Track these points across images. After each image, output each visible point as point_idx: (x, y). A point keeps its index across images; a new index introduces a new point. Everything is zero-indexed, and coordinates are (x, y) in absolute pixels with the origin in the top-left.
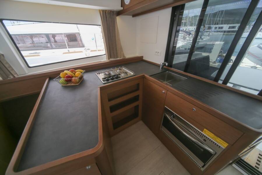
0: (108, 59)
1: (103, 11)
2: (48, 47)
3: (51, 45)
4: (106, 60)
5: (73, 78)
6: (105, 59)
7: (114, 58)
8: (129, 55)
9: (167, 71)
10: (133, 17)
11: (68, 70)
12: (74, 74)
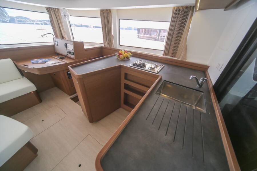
0: (164, 55)
1: (178, 8)
2: (156, 39)
3: (158, 38)
4: (161, 55)
7: (172, 56)
8: (193, 58)
9: (202, 93)
10: (224, 10)
11: (124, 51)
12: (124, 53)
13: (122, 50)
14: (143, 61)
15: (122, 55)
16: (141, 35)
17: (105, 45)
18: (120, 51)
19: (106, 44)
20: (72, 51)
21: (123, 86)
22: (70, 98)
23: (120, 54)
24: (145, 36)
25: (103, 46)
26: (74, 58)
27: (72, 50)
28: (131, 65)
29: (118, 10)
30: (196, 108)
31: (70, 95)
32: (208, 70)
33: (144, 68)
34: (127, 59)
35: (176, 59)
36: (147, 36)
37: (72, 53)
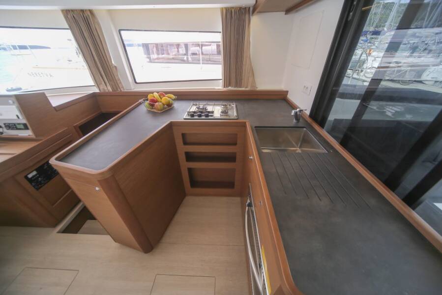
0: (224, 87)
1: (227, 9)
2: (184, 61)
3: (187, 58)
4: (221, 88)
5: (157, 103)
6: (219, 87)
7: (236, 86)
8: (264, 84)
9: (305, 129)
10: (285, 14)
11: (158, 92)
12: (161, 99)
13: (152, 93)
14: (202, 105)
15: (156, 101)
16: (154, 56)
17: (101, 88)
18: (149, 96)
19: (103, 86)
20: (19, 122)
21: (182, 158)
22: (59, 232)
23: (154, 101)
24: (160, 56)
25: (97, 91)
26: (34, 137)
27: (16, 118)
28: (185, 116)
29: (109, 11)
30: (302, 150)
31: (55, 225)
32: (288, 96)
33: (212, 116)
34: (168, 108)
35: (243, 89)
36: (163, 56)
37: (22, 127)
